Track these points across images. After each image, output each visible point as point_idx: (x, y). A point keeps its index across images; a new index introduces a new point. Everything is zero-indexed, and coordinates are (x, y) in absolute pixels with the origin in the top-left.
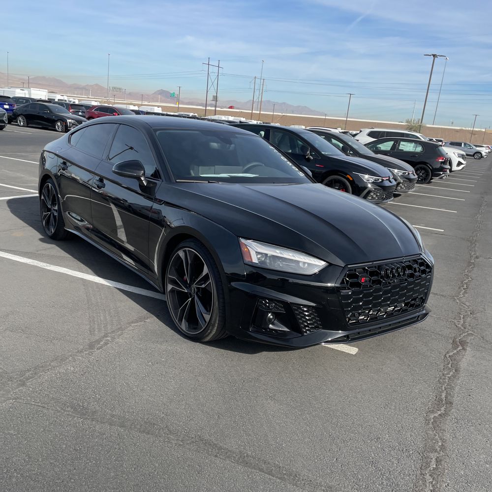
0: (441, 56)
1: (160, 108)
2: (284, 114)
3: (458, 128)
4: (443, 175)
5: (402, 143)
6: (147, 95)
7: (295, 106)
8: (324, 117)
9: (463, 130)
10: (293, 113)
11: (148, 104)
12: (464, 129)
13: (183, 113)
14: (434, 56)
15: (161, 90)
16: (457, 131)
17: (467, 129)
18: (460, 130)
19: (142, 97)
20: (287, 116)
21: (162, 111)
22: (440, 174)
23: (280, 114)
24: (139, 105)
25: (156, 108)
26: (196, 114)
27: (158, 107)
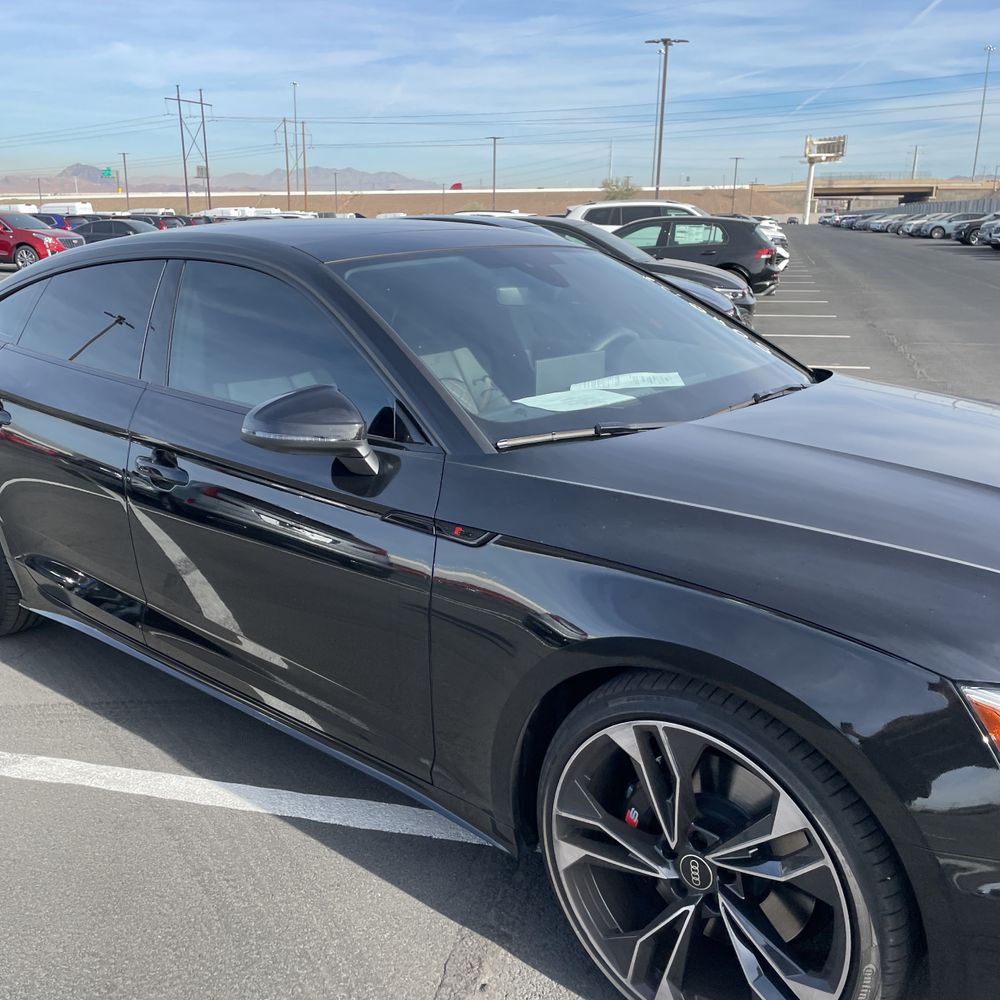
0: (679, 41)
1: (89, 205)
2: (355, 193)
3: (701, 188)
4: (773, 287)
5: (679, 228)
6: (47, 179)
7: (372, 172)
8: (441, 192)
9: (709, 190)
10: (373, 189)
11: (54, 197)
12: (711, 188)
13: (141, 210)
14: (666, 42)
15: (78, 165)
16: (700, 195)
17: (717, 188)
18: (705, 191)
19: (38, 184)
20: (362, 195)
21: (94, 210)
22: (766, 287)
23: (348, 193)
24: (39, 203)
25: (78, 205)
26: (171, 210)
27: (84, 201)
